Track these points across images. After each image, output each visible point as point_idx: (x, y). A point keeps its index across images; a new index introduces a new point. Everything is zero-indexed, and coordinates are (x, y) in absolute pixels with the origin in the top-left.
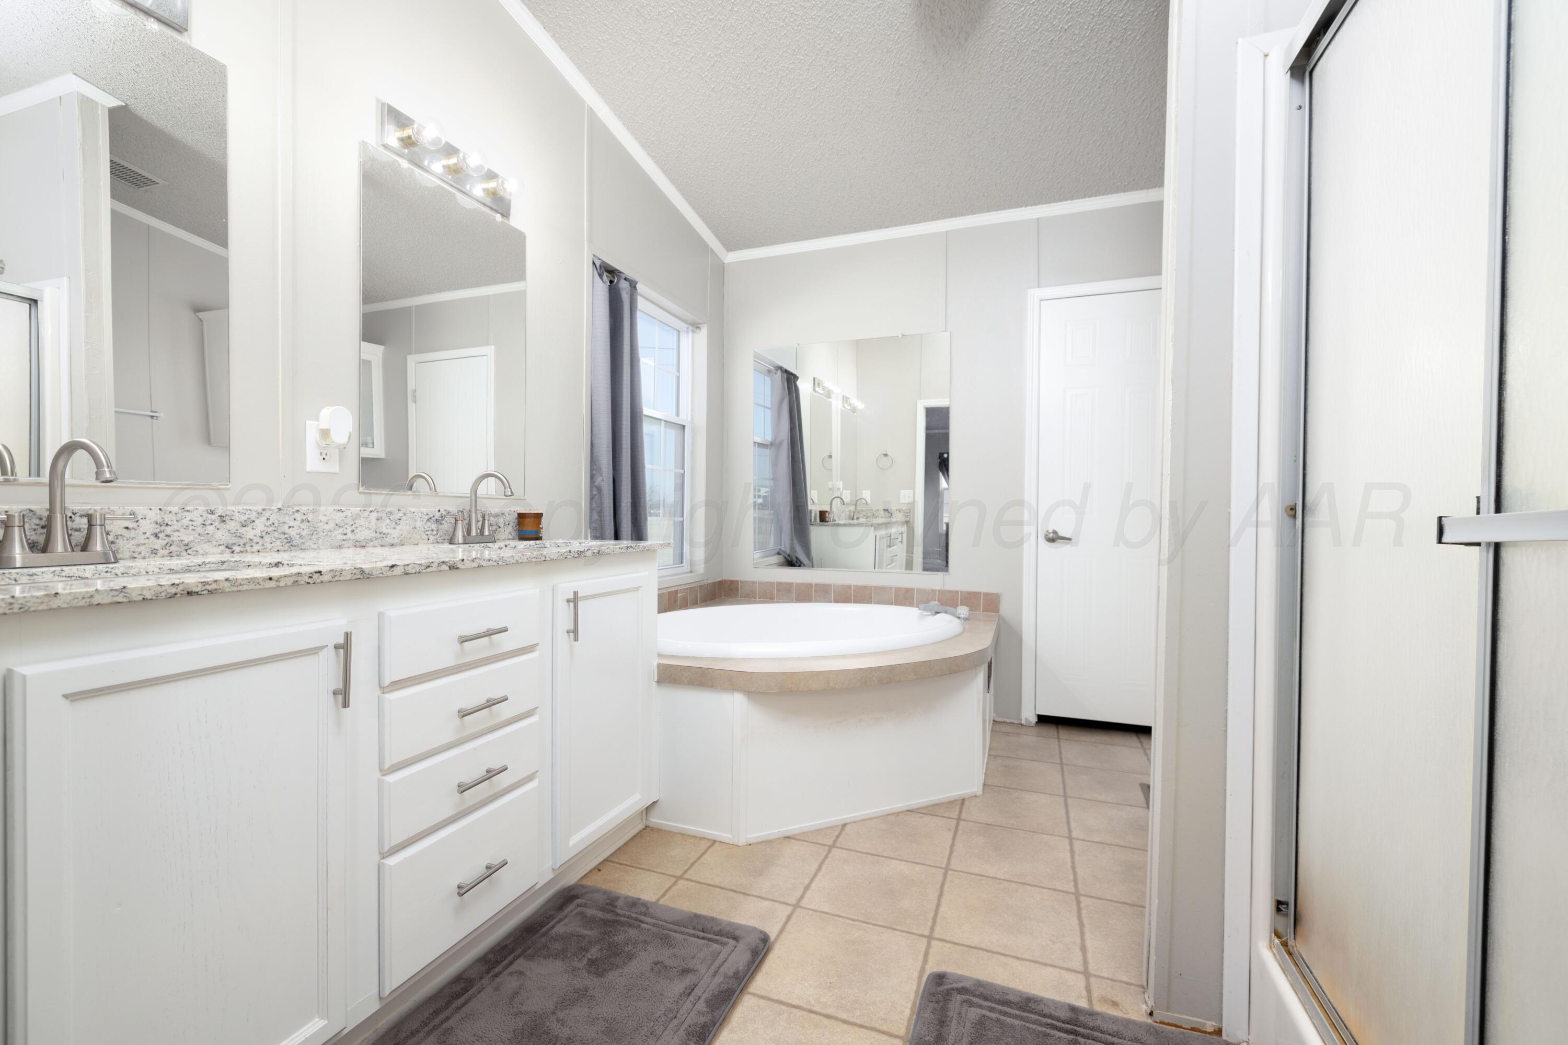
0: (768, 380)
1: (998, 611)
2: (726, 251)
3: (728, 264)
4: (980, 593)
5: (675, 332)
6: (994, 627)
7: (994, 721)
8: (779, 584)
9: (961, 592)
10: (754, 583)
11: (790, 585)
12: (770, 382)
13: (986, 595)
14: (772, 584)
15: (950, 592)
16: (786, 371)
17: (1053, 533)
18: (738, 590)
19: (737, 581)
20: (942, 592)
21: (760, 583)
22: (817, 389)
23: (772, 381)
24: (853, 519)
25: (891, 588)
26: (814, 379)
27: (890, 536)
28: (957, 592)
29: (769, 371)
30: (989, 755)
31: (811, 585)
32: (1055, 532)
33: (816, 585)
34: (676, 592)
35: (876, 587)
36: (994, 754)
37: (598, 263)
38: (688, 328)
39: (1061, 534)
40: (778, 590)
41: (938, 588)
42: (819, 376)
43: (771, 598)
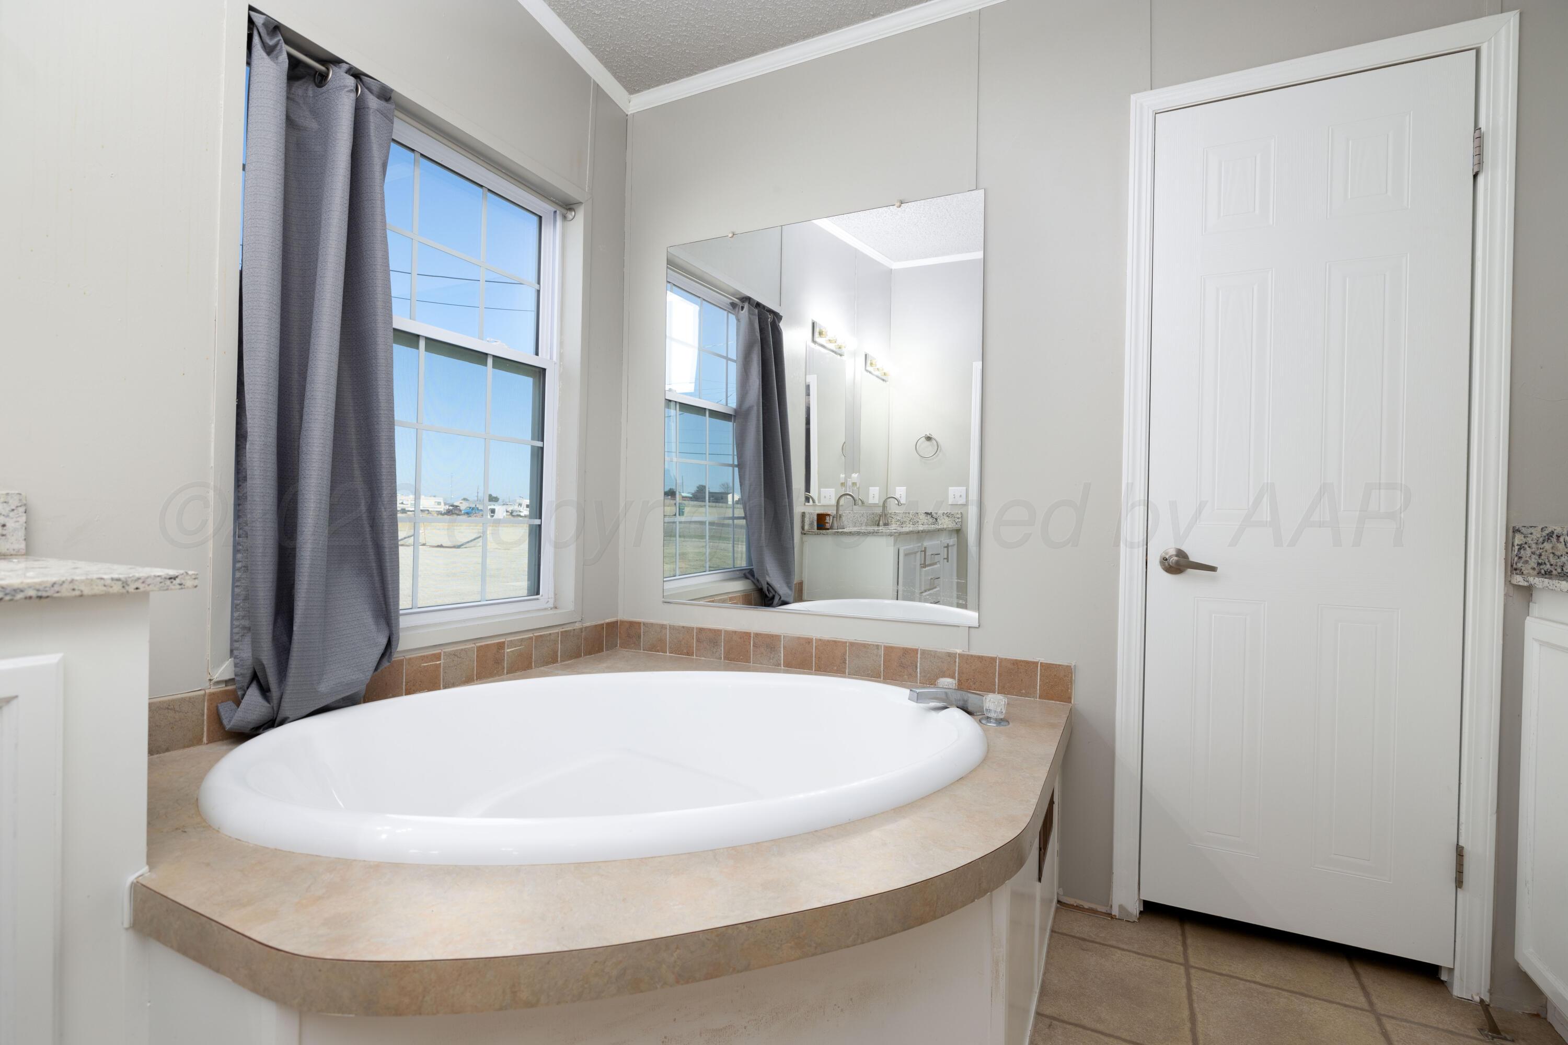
0: (732, 318)
1: (1068, 700)
2: (626, 93)
3: (633, 115)
4: (1036, 663)
5: (536, 219)
6: (1063, 721)
7: (1059, 902)
8: (701, 630)
9: (1001, 660)
10: (663, 627)
11: (717, 632)
12: (735, 321)
13: (1047, 667)
14: (689, 630)
15: (981, 658)
16: (758, 305)
17: (1177, 556)
18: (639, 637)
19: (639, 623)
20: (966, 659)
21: (672, 628)
22: (818, 339)
23: (738, 320)
24: (878, 525)
25: (878, 647)
26: (813, 324)
27: (925, 551)
28: (993, 660)
29: (733, 305)
30: (1038, 1014)
31: (748, 635)
32: (1181, 554)
33: (757, 635)
34: (501, 646)
35: (852, 644)
36: (1048, 1012)
37: (259, 20)
38: (555, 212)
39: (1193, 558)
40: (698, 640)
41: (959, 651)
42: (821, 323)
43: (688, 654)
